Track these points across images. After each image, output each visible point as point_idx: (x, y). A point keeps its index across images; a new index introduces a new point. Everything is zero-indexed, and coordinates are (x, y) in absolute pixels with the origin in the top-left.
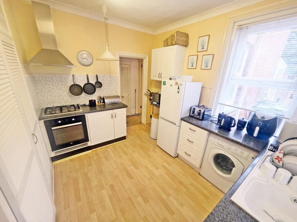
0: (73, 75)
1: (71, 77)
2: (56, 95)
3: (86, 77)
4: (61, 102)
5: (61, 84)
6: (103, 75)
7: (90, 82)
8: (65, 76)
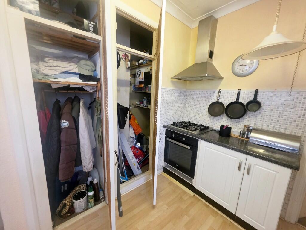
0: (220, 91)
1: (217, 92)
2: (197, 112)
3: (237, 93)
4: (199, 120)
5: (205, 100)
6: (274, 90)
7: (241, 100)
8: (211, 92)
